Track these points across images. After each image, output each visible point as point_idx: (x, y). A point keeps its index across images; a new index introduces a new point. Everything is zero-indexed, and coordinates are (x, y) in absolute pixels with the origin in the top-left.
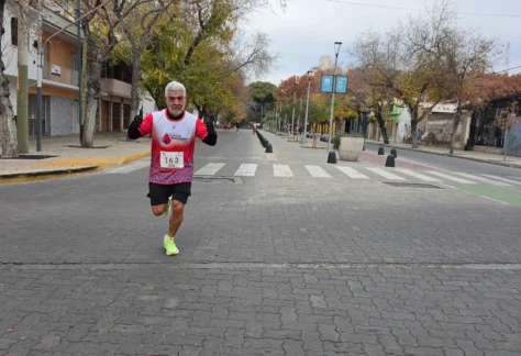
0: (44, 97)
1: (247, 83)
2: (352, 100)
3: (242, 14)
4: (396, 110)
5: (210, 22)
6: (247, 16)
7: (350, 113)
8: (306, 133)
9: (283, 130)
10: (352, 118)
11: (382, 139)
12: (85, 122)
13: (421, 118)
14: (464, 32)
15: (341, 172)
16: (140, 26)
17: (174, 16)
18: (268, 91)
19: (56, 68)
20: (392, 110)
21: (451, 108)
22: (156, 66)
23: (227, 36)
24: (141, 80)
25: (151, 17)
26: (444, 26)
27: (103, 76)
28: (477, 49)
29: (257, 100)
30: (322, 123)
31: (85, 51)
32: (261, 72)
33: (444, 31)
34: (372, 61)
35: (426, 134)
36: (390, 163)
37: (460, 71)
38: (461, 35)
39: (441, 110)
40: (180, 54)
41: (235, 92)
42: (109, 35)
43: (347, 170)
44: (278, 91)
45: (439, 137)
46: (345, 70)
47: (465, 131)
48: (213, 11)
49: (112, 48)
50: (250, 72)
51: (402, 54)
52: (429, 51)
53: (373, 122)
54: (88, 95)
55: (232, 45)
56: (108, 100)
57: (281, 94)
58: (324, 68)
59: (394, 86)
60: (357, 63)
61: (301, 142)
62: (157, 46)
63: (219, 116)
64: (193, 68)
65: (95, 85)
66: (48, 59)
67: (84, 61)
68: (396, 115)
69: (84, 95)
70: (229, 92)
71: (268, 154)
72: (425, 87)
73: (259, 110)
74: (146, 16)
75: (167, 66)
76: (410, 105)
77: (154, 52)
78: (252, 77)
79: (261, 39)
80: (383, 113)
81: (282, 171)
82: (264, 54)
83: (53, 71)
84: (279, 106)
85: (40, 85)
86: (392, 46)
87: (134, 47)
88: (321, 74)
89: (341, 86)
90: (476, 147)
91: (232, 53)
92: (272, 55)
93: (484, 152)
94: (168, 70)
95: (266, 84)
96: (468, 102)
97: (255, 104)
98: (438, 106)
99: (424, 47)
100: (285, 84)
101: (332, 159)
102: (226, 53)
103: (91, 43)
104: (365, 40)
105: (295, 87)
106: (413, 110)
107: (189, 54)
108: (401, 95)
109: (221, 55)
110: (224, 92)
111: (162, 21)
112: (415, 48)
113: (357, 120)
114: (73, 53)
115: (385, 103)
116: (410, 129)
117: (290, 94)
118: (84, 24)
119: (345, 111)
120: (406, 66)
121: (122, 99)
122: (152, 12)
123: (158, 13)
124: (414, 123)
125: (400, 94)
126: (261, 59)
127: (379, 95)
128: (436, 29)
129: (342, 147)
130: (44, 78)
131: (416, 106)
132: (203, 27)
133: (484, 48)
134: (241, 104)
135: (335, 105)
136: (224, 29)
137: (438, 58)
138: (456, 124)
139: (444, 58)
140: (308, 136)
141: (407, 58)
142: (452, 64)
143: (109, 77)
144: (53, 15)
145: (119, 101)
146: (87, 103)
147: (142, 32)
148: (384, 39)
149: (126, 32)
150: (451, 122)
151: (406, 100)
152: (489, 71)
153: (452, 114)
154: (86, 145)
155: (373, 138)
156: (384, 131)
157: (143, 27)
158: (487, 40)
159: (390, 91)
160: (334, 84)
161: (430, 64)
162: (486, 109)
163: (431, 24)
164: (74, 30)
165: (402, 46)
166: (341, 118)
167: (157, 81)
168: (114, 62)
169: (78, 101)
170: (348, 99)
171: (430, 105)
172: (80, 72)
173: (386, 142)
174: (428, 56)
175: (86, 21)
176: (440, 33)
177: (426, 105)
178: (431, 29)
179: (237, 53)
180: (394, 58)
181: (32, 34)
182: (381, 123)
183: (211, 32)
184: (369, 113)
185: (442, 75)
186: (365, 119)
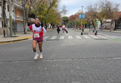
0: (15, 23)
1: (62, 17)
2: (86, 20)
5: (52, 3)
6: (61, 1)
7: (86, 23)
9: (70, 28)
10: (87, 24)
11: (94, 28)
12: (25, 28)
13: (103, 23)
14: (112, 2)
15: (84, 37)
16: (36, 5)
17: (44, 2)
18: (67, 18)
19: (18, 16)
20: (96, 22)
21: (110, 20)
22: (40, 14)
23: (56, 6)
25: (39, 3)
26: (108, 1)
27: (28, 17)
28: (116, 6)
29: (64, 21)
30: (79, 26)
31: (24, 12)
32: (65, 14)
34: (91, 10)
35: (104, 27)
36: (96, 34)
37: (112, 11)
38: (112, 3)
39: (108, 21)
40: (46, 11)
41: (59, 19)
42: (29, 8)
43: (86, 36)
44: (69, 18)
45: (108, 28)
46: (84, 13)
47: (114, 26)
48: (53, 1)
49: (30, 11)
51: (98, 8)
52: (104, 7)
53: (92, 25)
54: (25, 22)
55: (58, 8)
58: (80, 13)
59: (96, 16)
60: (87, 11)
61: (75, 30)
62: (40, 10)
63: (55, 25)
64: (49, 14)
65: (27, 20)
66: (16, 14)
67: (24, 14)
68: (97, 23)
69: (24, 22)
70: (58, 19)
71: (67, 34)
72: (104, 16)
73: (65, 23)
74: (38, 3)
75: (43, 14)
76: (100, 20)
77: (40, 11)
78: (63, 15)
79: (64, 7)
80: (94, 23)
81: (70, 37)
83: (17, 17)
84: (69, 22)
85: (14, 20)
86: (95, 6)
87: (35, 10)
88: (79, 14)
89: (84, 16)
90: (116, 29)
91: (58, 10)
92: (67, 10)
93: (118, 30)
94: (43, 15)
95: (66, 17)
96: (114, 19)
97: (63, 22)
98: (107, 20)
100: (71, 17)
101: (82, 34)
102: (56, 10)
103: (25, 10)
104: (89, 5)
105: (73, 17)
106: (101, 21)
107: (48, 11)
108: (98, 18)
109: (55, 11)
110: (56, 20)
111: (41, 4)
112: (101, 6)
113: (88, 24)
114: (22, 12)
115: (94, 20)
116: (100, 26)
117: (71, 19)
120: (99, 11)
121: (33, 22)
122: (39, 2)
123: (40, 2)
124: (101, 24)
126: (65, 11)
127: (93, 18)
128: (106, 2)
129: (84, 31)
130: (15, 18)
131: (102, 20)
132: (51, 5)
133: (118, 6)
134: (60, 22)
135: (82, 21)
136: (56, 5)
137: (107, 9)
138: (112, 24)
139: (108, 9)
141: (99, 9)
142: (110, 10)
143: (30, 17)
144: (17, 4)
146: (25, 24)
147: (37, 7)
148: (93, 5)
149: (33, 7)
150: (110, 24)
152: (119, 11)
153: (110, 22)
154: (25, 33)
155: (92, 28)
156: (94, 27)
157: (37, 6)
158: (118, 4)
159: (95, 17)
160: (82, 16)
161: (105, 10)
162: (119, 21)
164: (21, 7)
165: (98, 6)
166: (84, 24)
167: (41, 18)
168: (31, 14)
170: (85, 19)
171: (105, 20)
172: (23, 16)
173: (95, 29)
174: (104, 8)
175: (24, 5)
176: (107, 3)
178: (105, 2)
179: (59, 10)
180: (96, 9)
181: (12, 9)
182: (94, 25)
183: (53, 6)
184: (91, 22)
185: (108, 13)
186: (90, 24)
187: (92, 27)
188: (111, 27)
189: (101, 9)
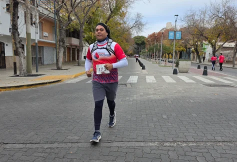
0: (39, 47)
1: (133, 36)
2: (182, 43)
3: (130, 5)
4: (205, 46)
5: (115, 9)
6: (132, 5)
7: (182, 48)
8: (161, 59)
9: (149, 57)
10: (183, 51)
11: (198, 60)
12: (58, 58)
13: (218, 50)
15: (180, 79)
16: (82, 13)
17: (98, 7)
18: (142, 40)
19: (46, 34)
20: (202, 46)
21: (233, 45)
22: (91, 31)
23: (123, 15)
24: (84, 37)
25: (87, 8)
26: (226, 6)
27: (67, 37)
29: (137, 44)
30: (168, 54)
31: (58, 25)
32: (139, 31)
33: (228, 7)
34: (192, 24)
36: (205, 73)
39: (228, 46)
41: (127, 41)
42: (68, 17)
43: (182, 77)
44: (147, 39)
45: (227, 59)
46: (178, 28)
48: (116, 4)
49: (70, 23)
50: (134, 31)
51: (207, 19)
52: (221, 17)
53: (193, 52)
54: (59, 45)
55: (125, 19)
56: (70, 47)
57: (148, 41)
58: (168, 28)
59: (204, 35)
60: (185, 25)
61: (159, 63)
62: (91, 22)
65: (62, 41)
66: (42, 30)
67: (58, 30)
68: (204, 49)
69: (58, 45)
70: (125, 41)
71: (143, 70)
72: (219, 35)
73: (138, 49)
74: (85, 7)
76: (212, 44)
77: (89, 24)
78: (135, 33)
79: (138, 16)
80: (198, 48)
81: (150, 79)
82: (140, 23)
83: (44, 35)
84: (148, 47)
85: (37, 42)
86: (202, 16)
87: (80, 22)
88: (168, 31)
89: (178, 36)
91: (125, 23)
92: (144, 23)
95: (141, 36)
97: (136, 46)
98: (226, 44)
99: (218, 16)
100: (150, 36)
101: (175, 72)
102: (123, 23)
103: (60, 21)
104: (189, 13)
105: (155, 37)
106: (213, 46)
108: (208, 39)
109: (120, 24)
110: (122, 42)
111: (93, 10)
112: (214, 16)
113: (185, 52)
114: (53, 27)
115: (199, 43)
117: (153, 41)
118: (57, 13)
119: (179, 48)
120: (209, 25)
121: (76, 46)
122: (88, 6)
123: (91, 6)
124: (214, 52)
125: (206, 39)
126: (139, 25)
127: (196, 40)
128: (224, 6)
129: (180, 66)
130: (40, 38)
131: (215, 45)
132: (112, 12)
134: (130, 46)
135: (176, 45)
136: (121, 12)
139: (228, 20)
140: (162, 60)
141: (210, 21)
142: (233, 23)
143: (70, 36)
144: (44, 9)
145: (74, 47)
146: (59, 49)
147: (84, 15)
148: (198, 13)
149: (76, 15)
150: (232, 51)
151: (210, 42)
153: (233, 48)
154: (59, 69)
155: (193, 60)
157: (84, 13)
159: (202, 37)
160: (175, 35)
161: (222, 23)
163: (221, 4)
164: (52, 15)
165: (207, 16)
166: (177, 51)
167: (91, 38)
168: (72, 30)
169: (56, 48)
171: (222, 44)
172: (56, 34)
173: (200, 62)
174: (220, 20)
175: (58, 11)
176: (226, 8)
177: (220, 44)
178: (221, 7)
179: (128, 23)
180: (203, 22)
182: (198, 53)
183: (115, 14)
184: (191, 48)
185: (228, 29)
186: (189, 51)
187: (194, 57)
188: (235, 59)
189: (213, 20)
